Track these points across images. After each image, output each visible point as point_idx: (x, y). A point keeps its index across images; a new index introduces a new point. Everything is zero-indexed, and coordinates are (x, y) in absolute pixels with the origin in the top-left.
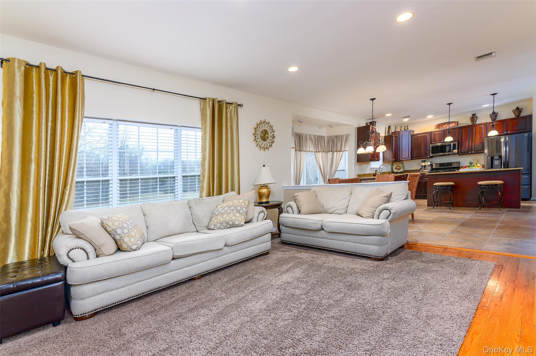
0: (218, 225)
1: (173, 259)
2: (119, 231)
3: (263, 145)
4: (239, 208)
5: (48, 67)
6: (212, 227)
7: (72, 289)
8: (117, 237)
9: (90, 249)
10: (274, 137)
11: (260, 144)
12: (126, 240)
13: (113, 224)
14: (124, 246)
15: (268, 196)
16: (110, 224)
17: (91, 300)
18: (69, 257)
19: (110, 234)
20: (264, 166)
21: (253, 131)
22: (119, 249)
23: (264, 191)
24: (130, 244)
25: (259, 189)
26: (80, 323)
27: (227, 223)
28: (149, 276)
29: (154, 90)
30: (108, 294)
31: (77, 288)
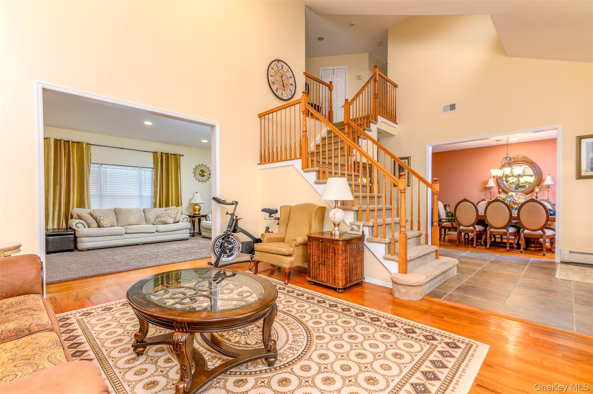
0: (158, 223)
1: (126, 234)
2: (98, 218)
3: (201, 180)
4: (170, 215)
5: (65, 140)
6: (155, 223)
7: (78, 238)
8: (98, 220)
9: (85, 224)
10: (210, 174)
11: (199, 178)
12: (102, 222)
13: (96, 215)
14: (101, 225)
15: (199, 210)
16: (94, 214)
17: (86, 244)
18: (76, 226)
19: (94, 219)
20: (197, 193)
21: (193, 171)
22: (99, 227)
23: (197, 207)
24: (103, 224)
25: (194, 206)
26: (81, 252)
27: (163, 222)
28: (113, 239)
29: (122, 148)
30: (93, 243)
31: (80, 238)
